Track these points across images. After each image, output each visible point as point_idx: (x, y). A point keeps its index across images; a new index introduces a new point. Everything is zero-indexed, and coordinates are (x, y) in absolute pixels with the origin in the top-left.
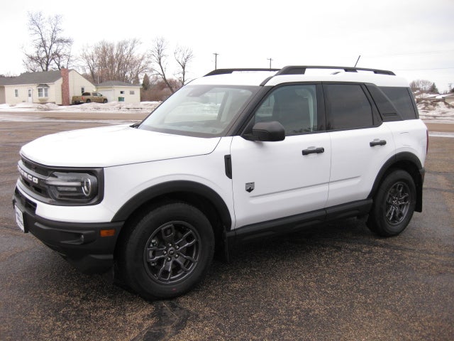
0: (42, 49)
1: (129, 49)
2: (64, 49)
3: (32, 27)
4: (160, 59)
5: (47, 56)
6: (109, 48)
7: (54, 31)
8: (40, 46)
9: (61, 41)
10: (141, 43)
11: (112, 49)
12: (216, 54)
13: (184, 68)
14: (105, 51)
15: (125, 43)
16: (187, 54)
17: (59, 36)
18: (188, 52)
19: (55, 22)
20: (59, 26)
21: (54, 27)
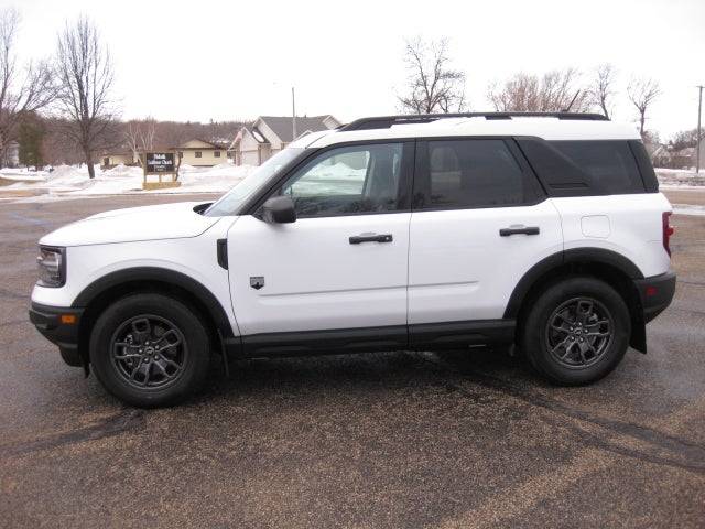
0: (421, 88)
1: (561, 83)
2: (453, 87)
3: (407, 57)
4: (603, 99)
5: (429, 99)
6: (530, 82)
7: (439, 62)
8: (418, 84)
9: (449, 75)
10: (580, 74)
11: (534, 85)
12: (701, 88)
13: (643, 111)
14: (522, 90)
15: (557, 75)
16: (650, 88)
17: (444, 69)
18: (651, 85)
19: (440, 48)
20: (445, 54)
21: (438, 55)
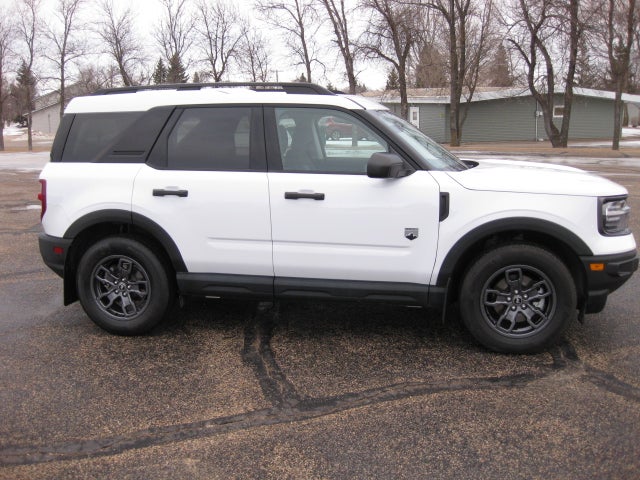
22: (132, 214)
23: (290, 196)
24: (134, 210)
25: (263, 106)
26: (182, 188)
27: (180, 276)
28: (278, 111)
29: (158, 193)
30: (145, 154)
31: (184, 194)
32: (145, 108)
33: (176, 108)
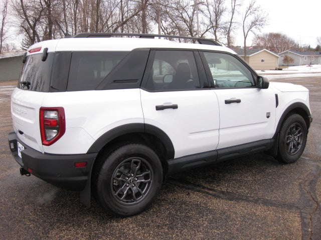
22: (145, 125)
23: (227, 102)
24: (146, 122)
25: (198, 50)
26: (173, 103)
27: (170, 162)
28: (205, 54)
29: (159, 108)
30: (139, 82)
31: (175, 107)
32: (130, 49)
33: (151, 49)
